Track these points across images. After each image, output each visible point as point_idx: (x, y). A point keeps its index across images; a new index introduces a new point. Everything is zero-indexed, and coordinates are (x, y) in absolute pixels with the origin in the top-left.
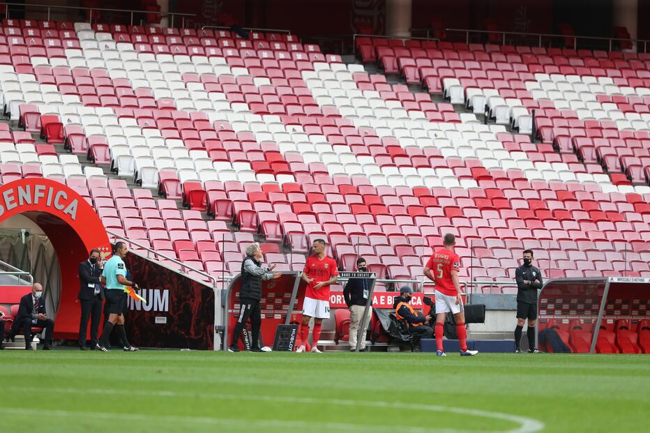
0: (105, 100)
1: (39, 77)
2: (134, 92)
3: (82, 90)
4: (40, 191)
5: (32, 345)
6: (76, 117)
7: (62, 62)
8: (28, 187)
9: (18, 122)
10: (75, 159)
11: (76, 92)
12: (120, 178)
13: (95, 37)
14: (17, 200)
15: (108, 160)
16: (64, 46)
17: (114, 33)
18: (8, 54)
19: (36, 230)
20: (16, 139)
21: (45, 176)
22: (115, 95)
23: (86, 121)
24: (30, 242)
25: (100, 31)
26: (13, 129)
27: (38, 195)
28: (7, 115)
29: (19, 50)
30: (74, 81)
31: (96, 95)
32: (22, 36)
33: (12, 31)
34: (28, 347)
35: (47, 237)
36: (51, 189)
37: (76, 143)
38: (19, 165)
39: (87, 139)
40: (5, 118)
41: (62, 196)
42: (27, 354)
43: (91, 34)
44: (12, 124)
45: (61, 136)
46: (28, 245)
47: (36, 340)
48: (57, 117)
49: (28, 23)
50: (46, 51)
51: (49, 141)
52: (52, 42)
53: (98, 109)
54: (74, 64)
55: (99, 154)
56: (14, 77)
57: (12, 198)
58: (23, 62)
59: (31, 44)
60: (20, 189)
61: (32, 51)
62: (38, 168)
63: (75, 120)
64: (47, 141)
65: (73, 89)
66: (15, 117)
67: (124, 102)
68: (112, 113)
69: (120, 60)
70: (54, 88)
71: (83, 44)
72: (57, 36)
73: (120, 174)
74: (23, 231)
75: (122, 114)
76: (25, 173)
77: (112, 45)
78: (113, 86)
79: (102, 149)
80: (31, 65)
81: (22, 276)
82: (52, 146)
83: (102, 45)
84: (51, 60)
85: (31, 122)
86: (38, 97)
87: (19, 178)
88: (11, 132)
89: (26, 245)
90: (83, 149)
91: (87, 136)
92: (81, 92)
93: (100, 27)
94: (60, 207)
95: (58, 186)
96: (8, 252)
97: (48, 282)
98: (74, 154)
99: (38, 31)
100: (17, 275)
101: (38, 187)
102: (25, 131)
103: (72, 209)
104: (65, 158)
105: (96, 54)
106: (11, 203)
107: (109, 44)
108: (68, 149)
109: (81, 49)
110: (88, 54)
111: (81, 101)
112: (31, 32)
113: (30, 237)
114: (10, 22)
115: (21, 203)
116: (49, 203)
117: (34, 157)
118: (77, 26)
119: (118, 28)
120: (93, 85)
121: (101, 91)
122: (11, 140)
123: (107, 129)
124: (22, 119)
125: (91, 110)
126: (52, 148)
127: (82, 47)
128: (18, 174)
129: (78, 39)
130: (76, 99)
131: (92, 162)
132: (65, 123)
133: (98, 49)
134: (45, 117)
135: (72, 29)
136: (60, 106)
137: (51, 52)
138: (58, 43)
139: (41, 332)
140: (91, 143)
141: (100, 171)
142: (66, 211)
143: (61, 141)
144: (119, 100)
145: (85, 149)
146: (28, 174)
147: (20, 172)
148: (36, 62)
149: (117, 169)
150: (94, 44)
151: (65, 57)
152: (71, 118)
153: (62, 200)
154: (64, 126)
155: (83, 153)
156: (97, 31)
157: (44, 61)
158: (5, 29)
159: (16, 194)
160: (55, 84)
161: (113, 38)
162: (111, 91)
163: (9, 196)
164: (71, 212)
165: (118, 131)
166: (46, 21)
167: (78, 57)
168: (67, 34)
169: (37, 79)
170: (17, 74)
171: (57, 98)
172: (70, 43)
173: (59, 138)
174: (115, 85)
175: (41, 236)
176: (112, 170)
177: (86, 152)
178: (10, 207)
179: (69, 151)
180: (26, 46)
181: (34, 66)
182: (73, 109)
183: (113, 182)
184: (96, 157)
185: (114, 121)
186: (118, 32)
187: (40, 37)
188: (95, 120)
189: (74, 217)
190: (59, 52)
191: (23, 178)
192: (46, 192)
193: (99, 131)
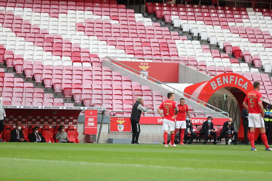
0: (259, 40)
1: (231, 31)
2: (271, 37)
3: (250, 36)
4: (232, 78)
5: (228, 143)
6: (247, 47)
7: (241, 24)
8: (227, 77)
9: (222, 50)
10: (246, 65)
11: (247, 37)
12: (266, 73)
13: (255, 14)
14: (222, 82)
15: (260, 65)
16: (242, 17)
17: (263, 12)
18: (219, 21)
19: (230, 95)
20: (222, 57)
21: (234, 72)
22: (263, 38)
23: (251, 49)
24: (228, 99)
25: (257, 12)
26: (221, 52)
27: (231, 80)
28: (218, 46)
29: (223, 19)
30: (246, 32)
31: (255, 38)
32: (224, 13)
33: (220, 11)
34: (227, 144)
35: (235, 98)
36: (237, 78)
37: (247, 58)
38: (223, 67)
39: (251, 57)
40: (217, 48)
41: (241, 81)
42: (226, 146)
43: (253, 13)
44: (220, 50)
45: (241, 55)
46: (227, 101)
47: (230, 141)
48: (239, 48)
49: (227, 8)
50: (234, 20)
51: (236, 57)
52: (237, 16)
53: (256, 44)
54: (246, 25)
55: (257, 63)
56: (221, 31)
57: (220, 81)
58: (225, 24)
59: (228, 17)
60: (224, 77)
61: (228, 20)
62: (231, 69)
63: (246, 48)
64: (235, 58)
65: (246, 36)
66: (221, 47)
67: (267, 41)
68: (262, 46)
69: (258, 23)
70: (238, 35)
71: (250, 17)
72: (239, 13)
73: (265, 71)
74: (225, 95)
75: (266, 46)
76: (226, 71)
77: (262, 17)
78: (262, 35)
79: (258, 61)
80: (228, 26)
81: (224, 114)
82: (237, 59)
83: (258, 17)
84: (237, 23)
85: (228, 49)
86: (231, 39)
87: (223, 73)
88: (220, 53)
89: (226, 101)
90: (250, 61)
91: (252, 55)
92: (249, 37)
93: (257, 10)
94: (240, 85)
95: (239, 76)
96: (218, 104)
97: (235, 116)
98: (246, 63)
99: (231, 12)
100: (222, 114)
101: (231, 77)
102: (225, 53)
103: (245, 86)
104: (242, 64)
105: (256, 21)
106: (220, 83)
107: (260, 17)
108: (244, 61)
109: (249, 19)
110: (252, 21)
111: (249, 40)
112: (228, 12)
113: (228, 98)
114: (219, 8)
115: (224, 83)
116: (236, 84)
117: (230, 64)
118: (248, 9)
119: (265, 10)
120: (254, 34)
121: (257, 37)
122: (220, 57)
123: (260, 52)
124: (224, 48)
125: (253, 44)
126: (237, 60)
127: (249, 18)
128: (223, 71)
129: (248, 15)
130: (247, 40)
131: (254, 66)
132: (242, 50)
133: (256, 19)
134: (234, 47)
135: (245, 11)
136: (240, 43)
137: (236, 20)
138: (239, 16)
139: (232, 137)
140: (253, 58)
141: (257, 70)
142: (243, 87)
143: (241, 57)
144: (265, 40)
145: (251, 61)
146: (227, 71)
147: (224, 70)
148: (230, 24)
149: (264, 69)
150: (255, 17)
151: (242, 22)
152: (245, 48)
153: (241, 82)
154: (242, 51)
155: (250, 63)
156: (256, 11)
157: (233, 24)
158: (217, 11)
159: (222, 80)
160: (238, 33)
161: (263, 14)
162: (262, 36)
163: (219, 80)
164: (245, 87)
165: (265, 53)
166: (235, 7)
167: (248, 22)
168: (243, 13)
169: (230, 32)
170: (222, 29)
171: (239, 39)
172: (244, 17)
173: (240, 56)
174: (263, 34)
175: (232, 97)
176: (262, 70)
177: (251, 62)
178: (219, 85)
179: (244, 62)
180: (226, 18)
181: (229, 26)
182: (246, 44)
183: (262, 75)
184: (255, 64)
185: (263, 49)
186: (265, 12)
187: (232, 14)
188: (255, 49)
189: (246, 89)
190: (240, 20)
191: (225, 73)
192: (234, 79)
193: (257, 53)
